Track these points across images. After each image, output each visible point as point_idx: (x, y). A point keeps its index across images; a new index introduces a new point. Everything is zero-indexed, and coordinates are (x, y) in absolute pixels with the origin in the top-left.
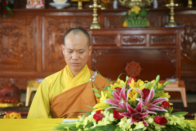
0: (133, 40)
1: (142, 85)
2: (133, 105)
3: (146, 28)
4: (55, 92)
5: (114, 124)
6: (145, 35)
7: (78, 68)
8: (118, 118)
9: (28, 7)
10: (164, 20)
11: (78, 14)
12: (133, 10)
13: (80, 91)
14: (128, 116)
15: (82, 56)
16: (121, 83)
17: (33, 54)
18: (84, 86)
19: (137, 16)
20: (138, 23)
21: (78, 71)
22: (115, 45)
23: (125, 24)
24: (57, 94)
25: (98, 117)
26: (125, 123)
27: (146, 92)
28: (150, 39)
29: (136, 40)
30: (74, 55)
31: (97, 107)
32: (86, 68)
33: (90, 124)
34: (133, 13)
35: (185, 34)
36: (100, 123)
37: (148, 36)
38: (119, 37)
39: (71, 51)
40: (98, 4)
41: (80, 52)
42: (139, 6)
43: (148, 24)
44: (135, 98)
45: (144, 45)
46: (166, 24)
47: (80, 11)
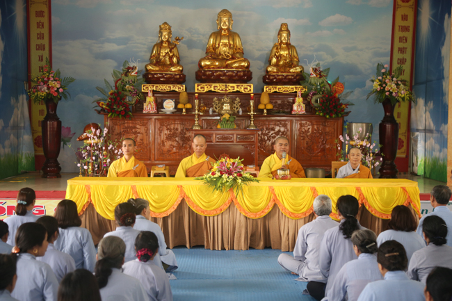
0: (224, 138)
1: (232, 160)
2: (228, 169)
3: (234, 129)
4: (189, 166)
5: (220, 177)
6: (233, 134)
7: (200, 154)
8: (222, 174)
9: (144, 112)
10: (246, 123)
11: (182, 117)
12: (224, 116)
13: (201, 165)
14: (226, 173)
15: (202, 148)
16: (223, 160)
17: (148, 147)
18: (204, 162)
19: (228, 121)
20: (227, 126)
21: (200, 155)
22: (212, 142)
23: (219, 127)
24: (190, 166)
25: (213, 174)
26: (225, 176)
27: (234, 163)
28: (237, 137)
29: (227, 138)
30: (198, 148)
31: (213, 170)
32: (204, 154)
33: (210, 177)
34: (225, 118)
35: (262, 134)
36: (215, 176)
37: (235, 136)
38: (214, 136)
39: (197, 146)
40: (198, 111)
41: (202, 146)
42: (228, 113)
43: (235, 127)
44: (229, 166)
45: (232, 142)
46: (248, 127)
47: (184, 115)
